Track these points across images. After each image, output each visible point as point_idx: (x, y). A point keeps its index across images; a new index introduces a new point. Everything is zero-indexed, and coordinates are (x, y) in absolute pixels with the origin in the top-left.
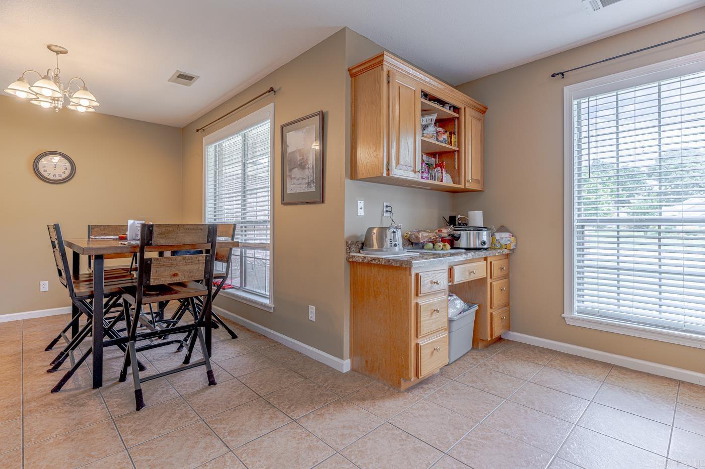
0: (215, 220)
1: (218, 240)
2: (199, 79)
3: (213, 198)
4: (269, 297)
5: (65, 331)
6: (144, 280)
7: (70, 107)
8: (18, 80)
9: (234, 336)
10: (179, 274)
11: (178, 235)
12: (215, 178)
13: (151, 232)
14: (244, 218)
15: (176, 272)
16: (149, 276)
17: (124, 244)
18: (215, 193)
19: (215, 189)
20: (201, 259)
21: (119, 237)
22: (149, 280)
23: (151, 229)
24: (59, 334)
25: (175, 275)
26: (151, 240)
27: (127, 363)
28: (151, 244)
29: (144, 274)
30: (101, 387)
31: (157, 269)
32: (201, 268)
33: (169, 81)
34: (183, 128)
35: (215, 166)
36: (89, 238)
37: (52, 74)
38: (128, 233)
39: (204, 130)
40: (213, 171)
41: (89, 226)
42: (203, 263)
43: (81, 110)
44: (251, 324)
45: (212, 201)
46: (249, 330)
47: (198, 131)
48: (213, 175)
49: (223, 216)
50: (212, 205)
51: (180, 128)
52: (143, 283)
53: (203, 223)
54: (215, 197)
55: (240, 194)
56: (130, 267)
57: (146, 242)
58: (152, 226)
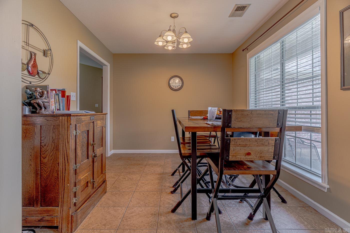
0: (256, 107)
1: (287, 124)
2: (251, 5)
3: (254, 92)
4: (321, 176)
5: (179, 167)
6: (225, 156)
7: (180, 46)
8: (159, 37)
9: (284, 201)
10: (252, 153)
11: (251, 119)
12: (256, 79)
13: (230, 117)
14: (283, 105)
15: (249, 152)
16: (229, 153)
17: (209, 124)
18: (256, 89)
19: (256, 86)
20: (270, 142)
21: (204, 118)
22: (229, 157)
23: (230, 113)
24: (176, 168)
25: (249, 154)
26: (230, 123)
27: (212, 209)
28: (230, 127)
29: (225, 151)
30: (196, 220)
31: (235, 148)
32: (270, 150)
33: (229, 17)
34: (233, 53)
35: (256, 71)
36: (189, 117)
37: (172, 28)
38: (208, 115)
39: (247, 49)
40: (254, 75)
41: (189, 111)
42: (273, 145)
43: (185, 46)
44: (296, 192)
45: (254, 95)
46: (295, 197)
47: (243, 50)
48: (254, 77)
49: (261, 104)
50: (254, 97)
51: (231, 54)
52: (224, 158)
53: (248, 109)
54: (256, 92)
55: (279, 87)
56: (209, 135)
57: (226, 124)
58: (231, 111)
